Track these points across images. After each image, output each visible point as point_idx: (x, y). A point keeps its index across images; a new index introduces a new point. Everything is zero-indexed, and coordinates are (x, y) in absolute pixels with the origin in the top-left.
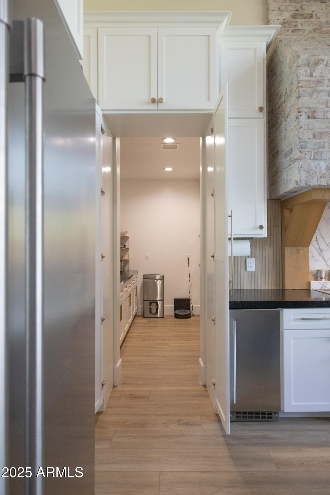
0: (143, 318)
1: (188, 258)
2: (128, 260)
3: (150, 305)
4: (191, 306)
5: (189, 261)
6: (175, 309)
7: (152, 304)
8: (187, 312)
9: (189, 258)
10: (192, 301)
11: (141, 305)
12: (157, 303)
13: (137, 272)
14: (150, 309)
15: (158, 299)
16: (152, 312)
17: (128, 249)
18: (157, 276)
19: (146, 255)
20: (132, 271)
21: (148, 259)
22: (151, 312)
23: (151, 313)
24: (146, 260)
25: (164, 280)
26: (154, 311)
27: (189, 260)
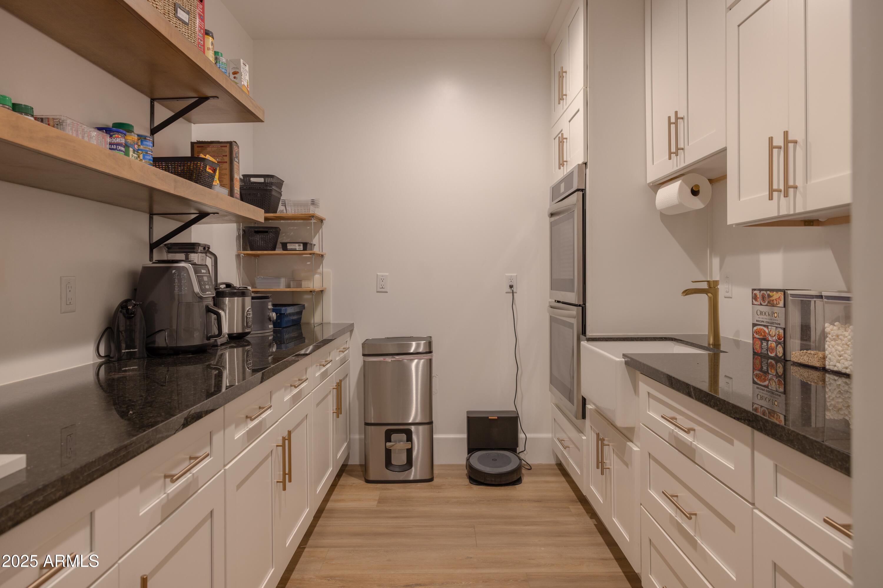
0: (363, 482)
1: (511, 287)
2: (322, 291)
3: (388, 439)
4: (521, 436)
5: (515, 294)
6: (471, 450)
7: (394, 437)
8: (509, 461)
9: (514, 287)
10: (524, 422)
11: (360, 433)
12: (409, 434)
13: (350, 329)
14: (388, 453)
15: (410, 421)
16: (394, 462)
17: (322, 256)
18: (414, 344)
19: (377, 274)
20: (334, 324)
21: (383, 290)
22: (388, 463)
23: (391, 468)
24: (377, 292)
25: (435, 356)
26: (399, 459)
27: (514, 291)
